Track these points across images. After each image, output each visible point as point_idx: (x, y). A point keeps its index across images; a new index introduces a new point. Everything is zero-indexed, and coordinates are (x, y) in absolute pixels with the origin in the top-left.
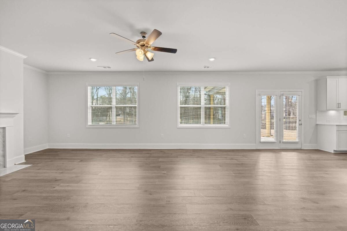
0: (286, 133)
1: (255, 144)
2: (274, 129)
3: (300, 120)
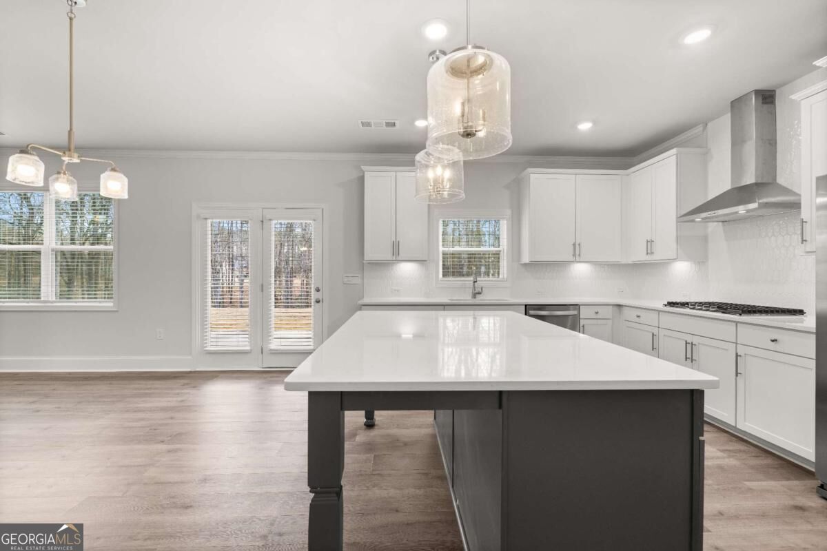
1: (190, 357)
3: (318, 290)
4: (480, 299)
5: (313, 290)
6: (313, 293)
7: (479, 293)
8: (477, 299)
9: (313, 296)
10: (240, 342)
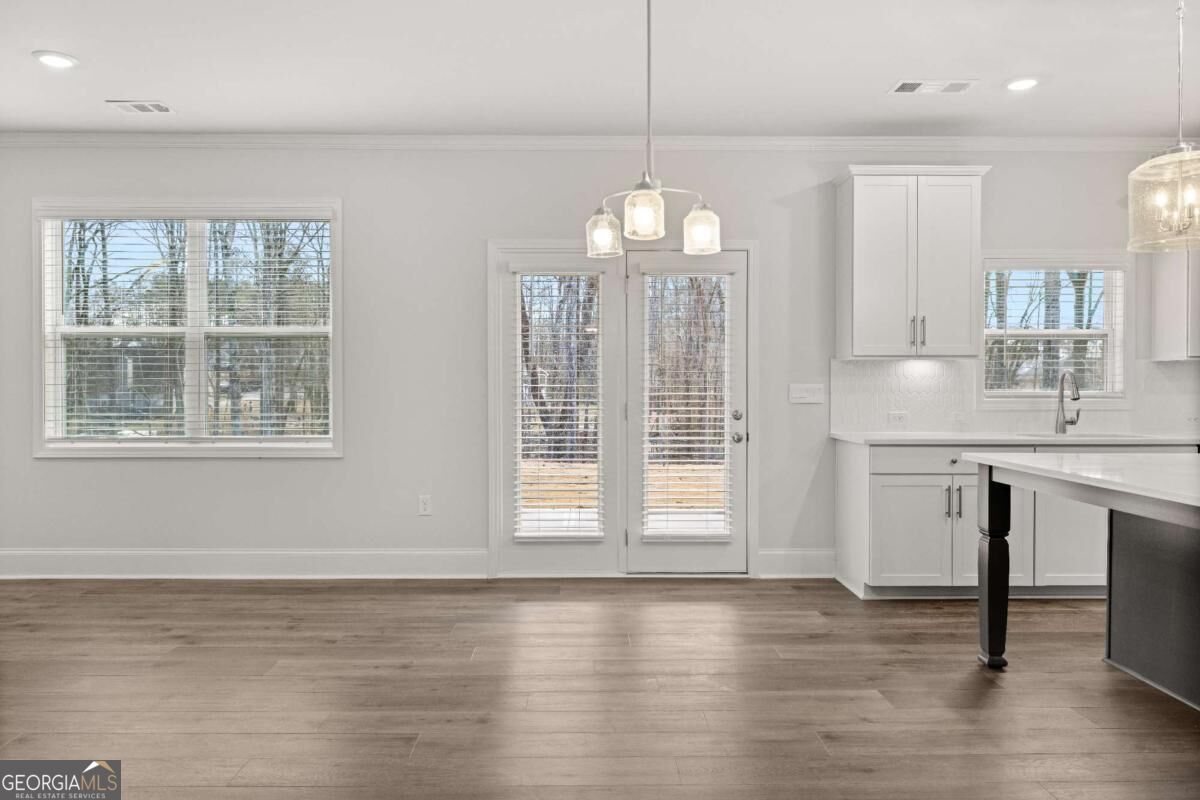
0: (662, 478)
1: (483, 551)
2: (595, 456)
3: (737, 417)
4: (1072, 434)
5: (727, 416)
6: (727, 423)
7: (1072, 423)
8: (1068, 433)
9: (727, 429)
10: (582, 521)
